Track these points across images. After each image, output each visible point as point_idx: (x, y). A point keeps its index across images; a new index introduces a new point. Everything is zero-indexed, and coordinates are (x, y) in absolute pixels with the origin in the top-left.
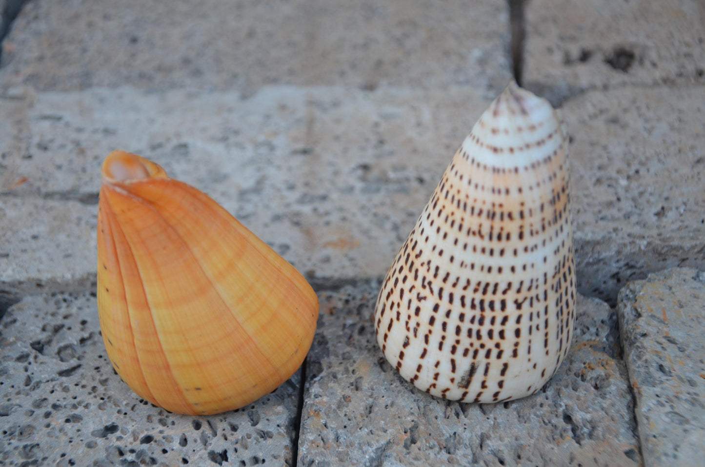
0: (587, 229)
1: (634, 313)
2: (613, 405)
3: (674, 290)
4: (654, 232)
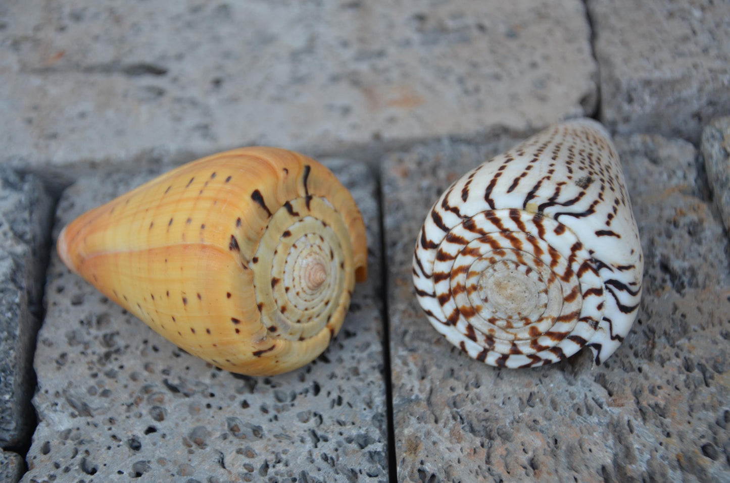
0: (665, 67)
1: (723, 153)
2: (711, 250)
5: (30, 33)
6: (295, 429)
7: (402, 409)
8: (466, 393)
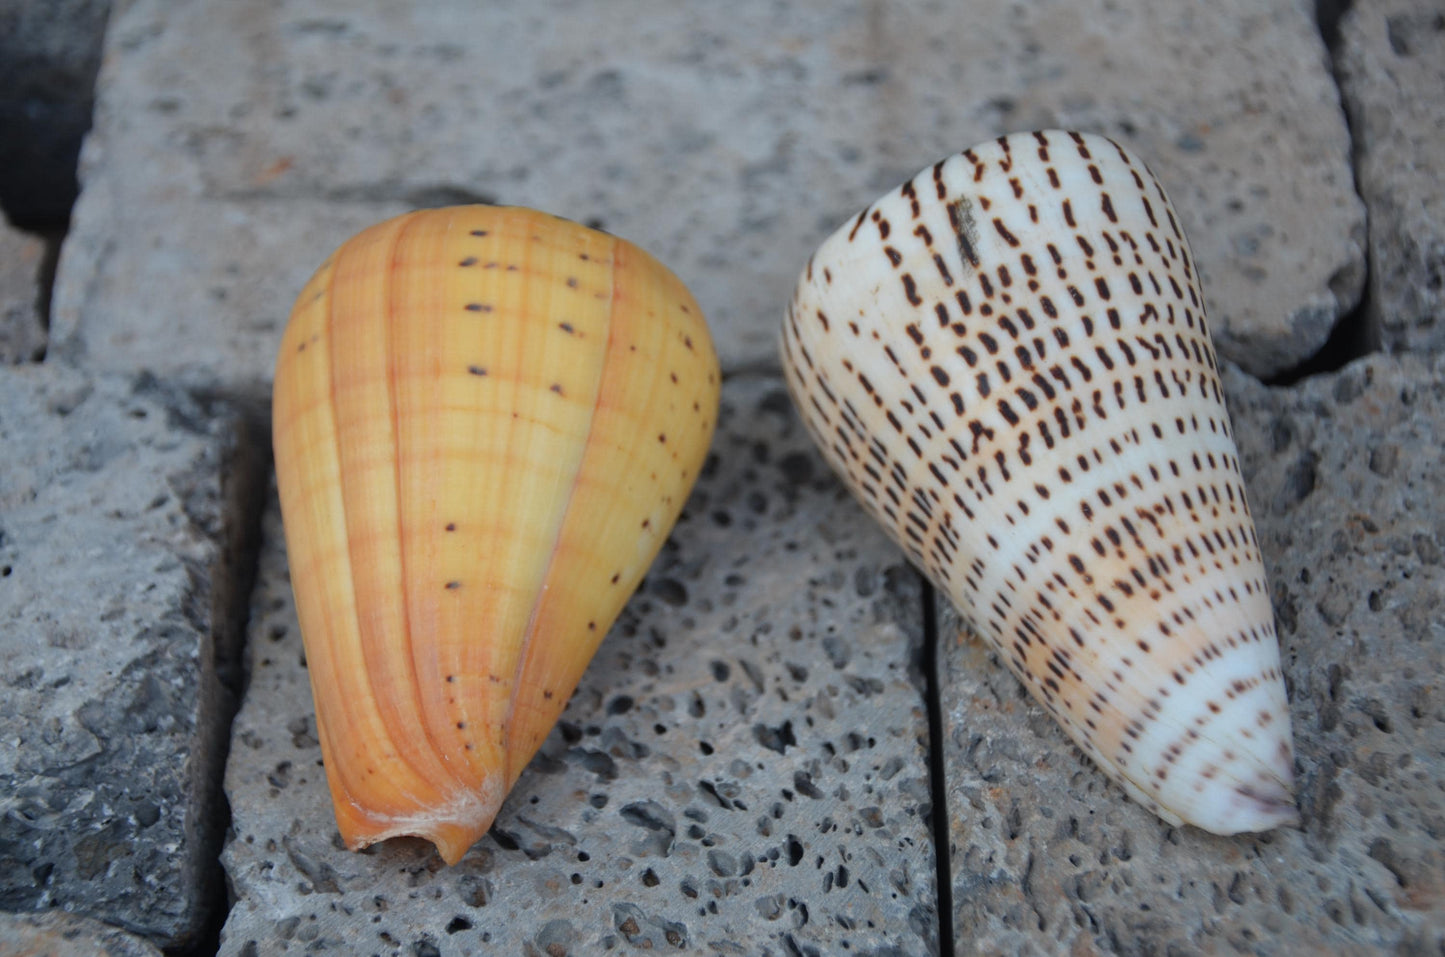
5: (225, 120)
6: (751, 931)
7: (970, 899)
8: (1101, 869)
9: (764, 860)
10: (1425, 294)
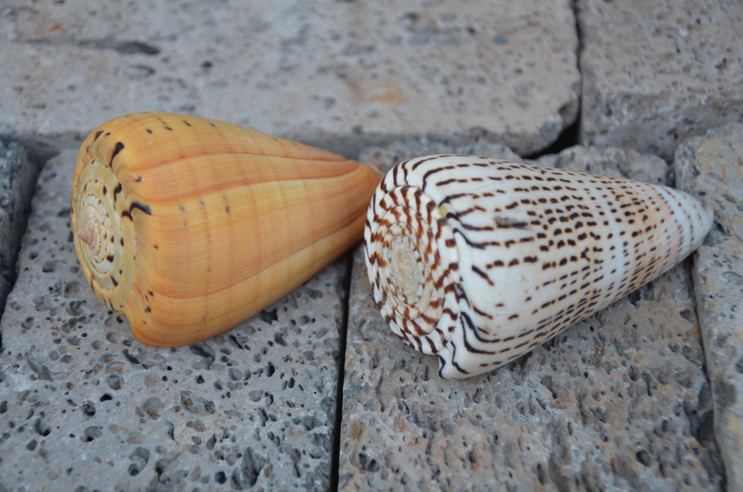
0: (645, 83)
1: (692, 170)
3: (734, 146)
4: (715, 86)
5: (28, 3)
6: (245, 406)
7: (351, 396)
8: (414, 384)
9: (255, 373)
10: (604, 119)
